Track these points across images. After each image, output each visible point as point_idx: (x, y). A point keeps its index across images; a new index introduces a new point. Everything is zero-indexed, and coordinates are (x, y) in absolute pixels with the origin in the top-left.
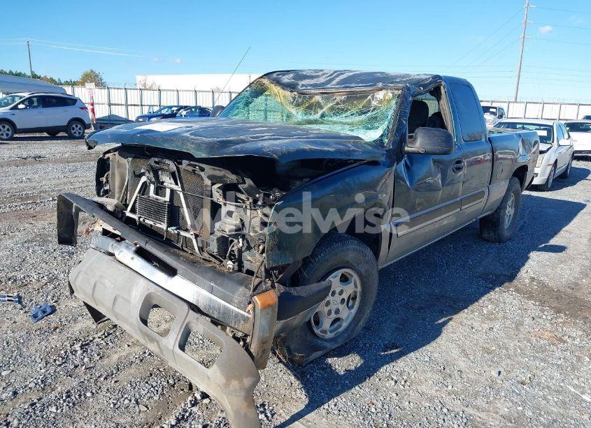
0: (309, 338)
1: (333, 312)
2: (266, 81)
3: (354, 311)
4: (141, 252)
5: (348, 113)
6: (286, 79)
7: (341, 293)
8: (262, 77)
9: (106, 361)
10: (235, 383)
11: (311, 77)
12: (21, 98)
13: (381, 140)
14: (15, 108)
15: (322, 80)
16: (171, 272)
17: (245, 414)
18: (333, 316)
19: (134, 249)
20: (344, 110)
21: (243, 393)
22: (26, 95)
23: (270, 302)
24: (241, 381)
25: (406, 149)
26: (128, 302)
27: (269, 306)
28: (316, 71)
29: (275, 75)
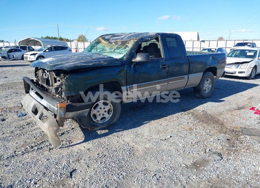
0: (91, 122)
1: (101, 115)
2: (100, 38)
3: (111, 115)
4: (37, 93)
5: (121, 49)
6: (107, 37)
7: (104, 108)
8: (99, 37)
9: (32, 128)
10: (51, 128)
11: (119, 36)
12: (47, 47)
13: (123, 58)
14: (45, 51)
15: (122, 37)
16: (42, 98)
17: (55, 139)
18: (102, 116)
19: (35, 92)
20: (120, 48)
21: (54, 132)
22: (49, 46)
23: (63, 106)
24: (53, 128)
25: (133, 60)
26: (30, 106)
27: (62, 107)
28: (123, 33)
29: (104, 36)
